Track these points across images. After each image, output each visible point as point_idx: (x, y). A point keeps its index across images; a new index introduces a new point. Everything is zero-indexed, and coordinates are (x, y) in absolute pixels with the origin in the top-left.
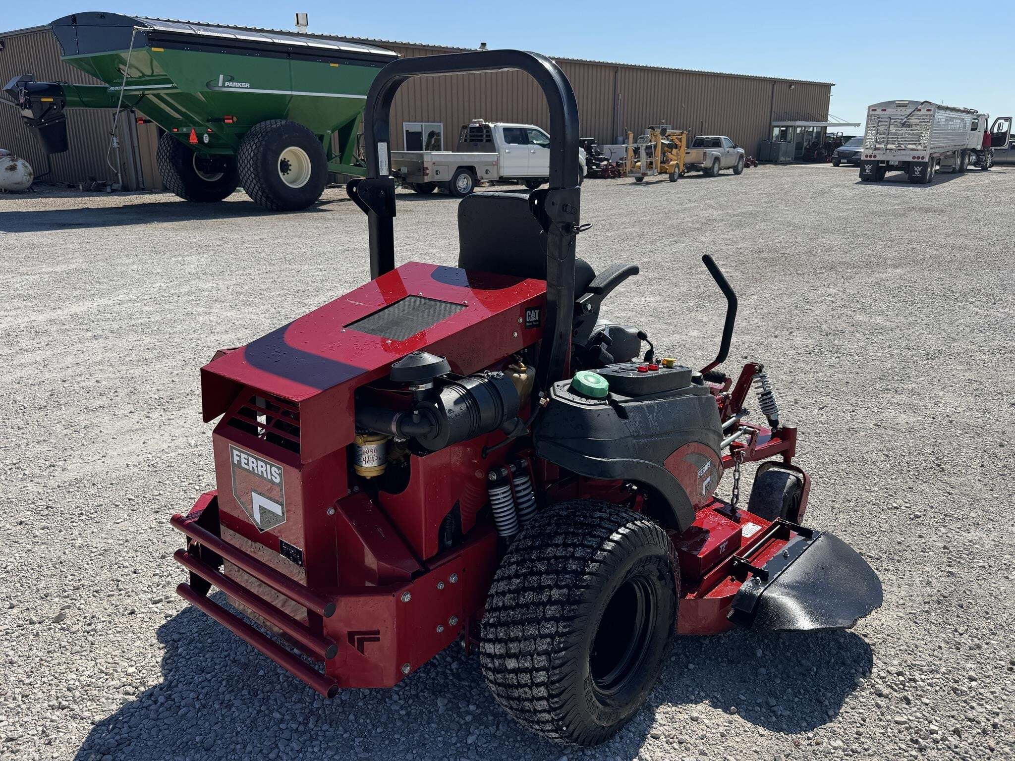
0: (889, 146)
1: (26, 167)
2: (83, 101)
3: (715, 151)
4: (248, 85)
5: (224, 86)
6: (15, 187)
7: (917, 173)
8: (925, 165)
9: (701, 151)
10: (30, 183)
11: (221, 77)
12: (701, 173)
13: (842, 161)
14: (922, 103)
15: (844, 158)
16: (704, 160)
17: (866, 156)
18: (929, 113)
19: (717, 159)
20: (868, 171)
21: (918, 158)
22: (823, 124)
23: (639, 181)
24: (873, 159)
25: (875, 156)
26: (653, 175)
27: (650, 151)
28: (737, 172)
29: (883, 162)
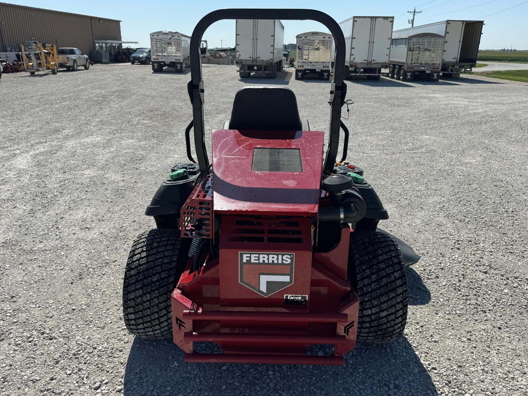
0: (164, 54)
3: (73, 57)
7: (179, 68)
8: (181, 63)
9: (65, 56)
12: (65, 69)
13: (136, 61)
14: (175, 33)
15: (136, 60)
16: (68, 61)
17: (154, 59)
18: (178, 38)
19: (75, 61)
20: (156, 67)
21: (178, 60)
22: (120, 42)
23: (33, 74)
24: (157, 60)
25: (158, 59)
26: (43, 70)
27: (38, 56)
28: (86, 68)
29: (162, 62)
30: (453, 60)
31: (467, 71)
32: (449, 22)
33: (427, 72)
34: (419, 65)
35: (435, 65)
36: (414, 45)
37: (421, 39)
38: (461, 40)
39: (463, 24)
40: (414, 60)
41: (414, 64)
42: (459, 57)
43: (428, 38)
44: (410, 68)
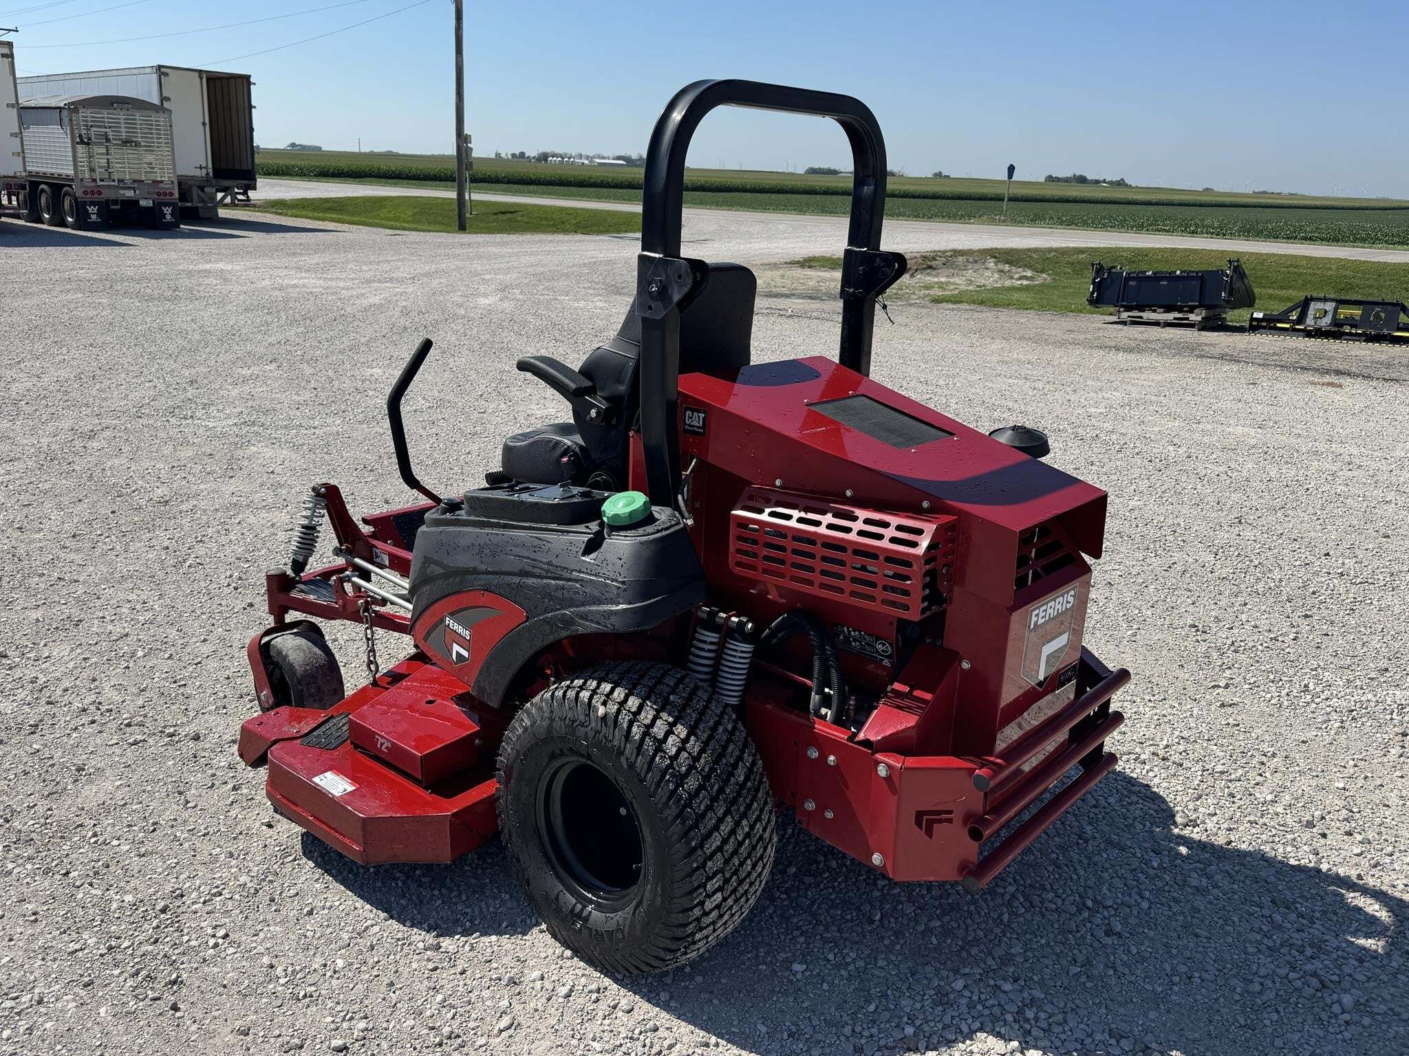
30: (198, 173)
31: (239, 200)
32: (162, 69)
33: (143, 203)
34: (116, 183)
35: (162, 185)
36: (88, 128)
37: (105, 112)
38: (207, 121)
39: (201, 78)
40: (98, 170)
41: (101, 180)
42: (210, 165)
43: (124, 112)
44: (93, 193)
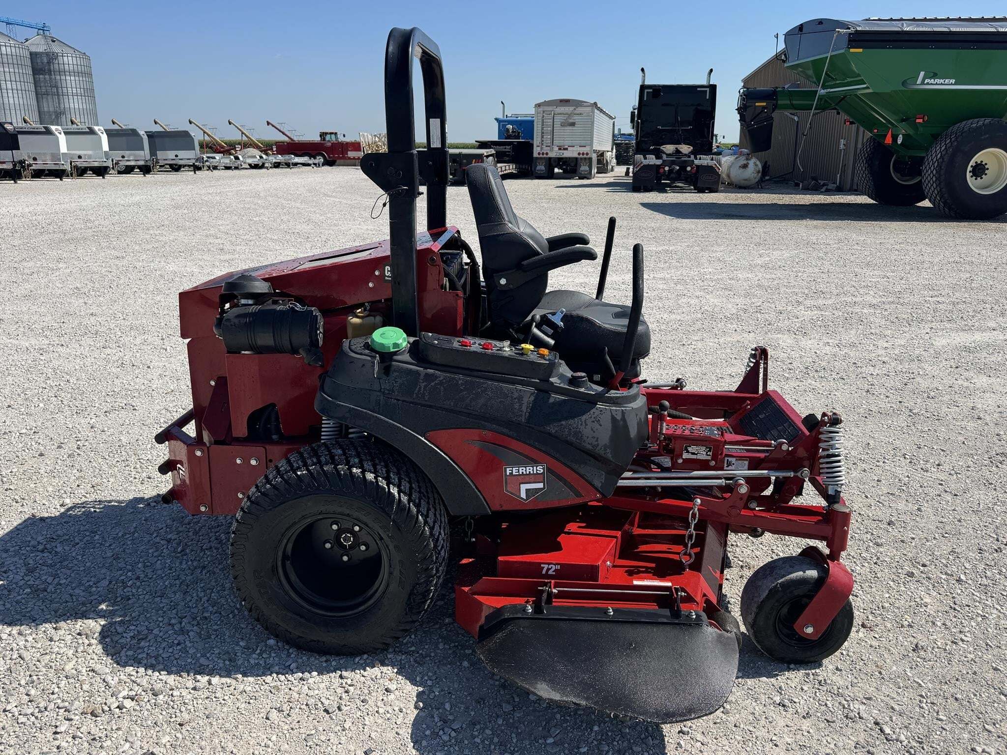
1: (756, 165)
2: (792, 105)
4: (953, 81)
5: (923, 83)
6: (743, 183)
10: (757, 180)
11: (922, 74)
